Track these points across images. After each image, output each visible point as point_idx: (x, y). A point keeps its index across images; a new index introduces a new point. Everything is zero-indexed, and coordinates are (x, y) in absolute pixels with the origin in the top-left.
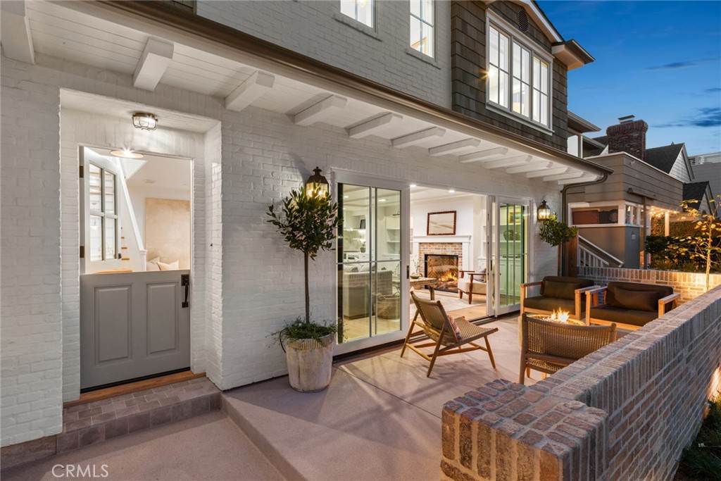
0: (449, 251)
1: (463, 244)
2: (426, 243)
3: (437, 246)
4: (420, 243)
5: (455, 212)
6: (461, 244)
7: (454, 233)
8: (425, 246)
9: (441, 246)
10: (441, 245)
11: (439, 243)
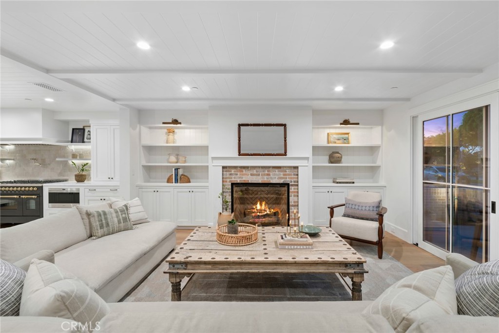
0: (275, 178)
1: (299, 168)
2: (235, 167)
3: (255, 172)
4: (224, 167)
5: (285, 125)
6: (296, 168)
7: (285, 154)
8: (233, 171)
9: (261, 172)
10: (261, 169)
11: (259, 167)
